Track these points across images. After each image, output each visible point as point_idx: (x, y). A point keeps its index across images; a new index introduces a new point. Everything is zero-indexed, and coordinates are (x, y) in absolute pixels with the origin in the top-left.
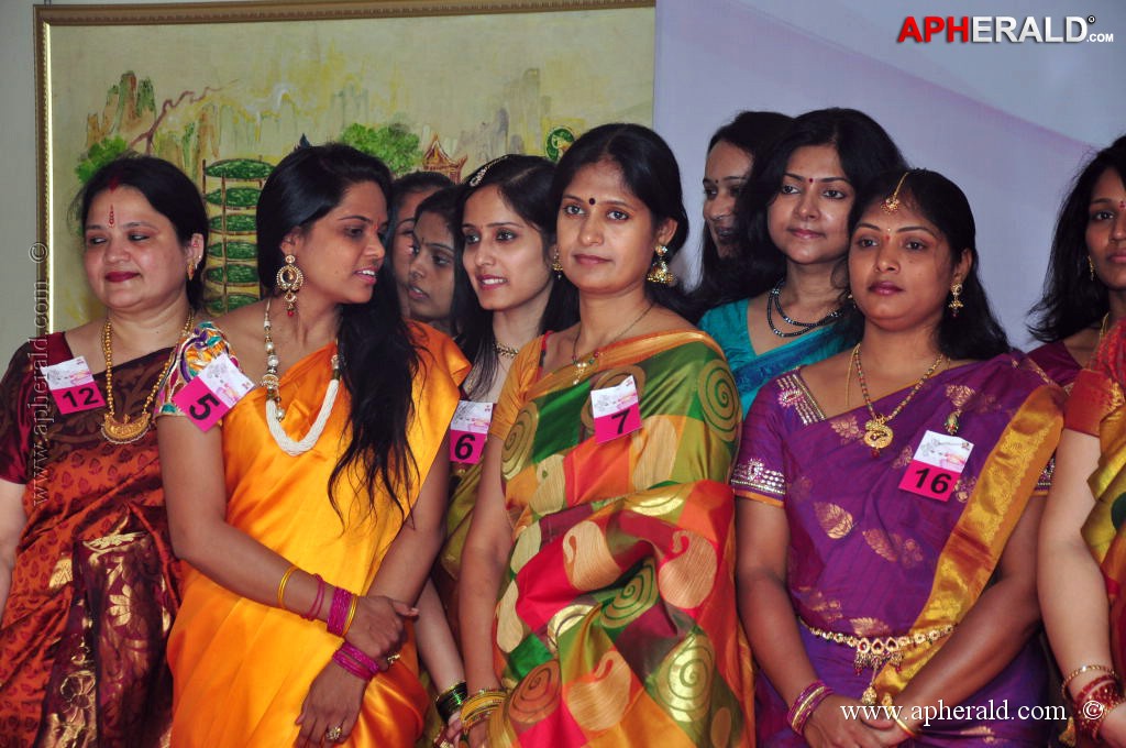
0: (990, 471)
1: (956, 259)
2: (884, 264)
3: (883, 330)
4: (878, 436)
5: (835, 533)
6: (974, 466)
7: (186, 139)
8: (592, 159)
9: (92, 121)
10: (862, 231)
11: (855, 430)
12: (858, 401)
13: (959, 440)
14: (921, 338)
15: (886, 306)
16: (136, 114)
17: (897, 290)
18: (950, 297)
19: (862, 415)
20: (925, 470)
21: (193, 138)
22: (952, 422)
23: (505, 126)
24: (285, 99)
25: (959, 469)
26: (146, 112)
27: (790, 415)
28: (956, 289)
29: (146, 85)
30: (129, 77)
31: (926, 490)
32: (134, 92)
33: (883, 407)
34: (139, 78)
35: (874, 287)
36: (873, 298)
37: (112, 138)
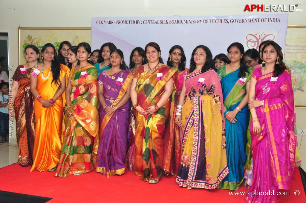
0: (125, 82)
1: (122, 59)
2: (114, 59)
3: (114, 67)
4: (113, 78)
5: (109, 89)
6: (123, 81)
7: (36, 43)
8: (81, 46)
9: (25, 41)
10: (111, 56)
11: (111, 77)
12: (111, 74)
13: (122, 79)
14: (118, 67)
15: (114, 64)
16: (30, 40)
17: (115, 62)
18: (121, 63)
19: (112, 76)
20: (118, 82)
21: (37, 43)
22: (121, 76)
23: (74, 43)
24: (48, 39)
25: (122, 81)
26: (31, 40)
27: (104, 76)
28: (122, 62)
29: (31, 37)
30: (29, 36)
31: (118, 84)
32: (30, 38)
33: (114, 75)
34: (30, 36)
35: (113, 62)
36: (113, 63)
37: (27, 43)
